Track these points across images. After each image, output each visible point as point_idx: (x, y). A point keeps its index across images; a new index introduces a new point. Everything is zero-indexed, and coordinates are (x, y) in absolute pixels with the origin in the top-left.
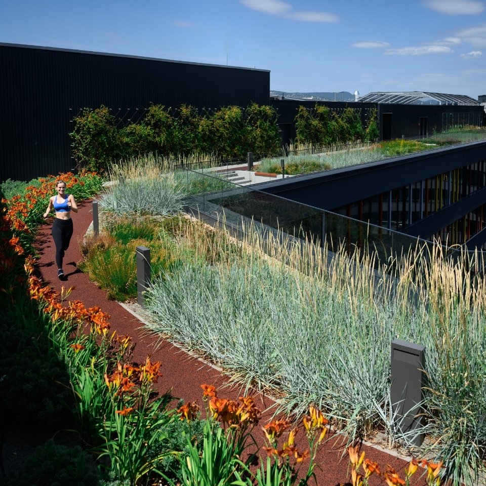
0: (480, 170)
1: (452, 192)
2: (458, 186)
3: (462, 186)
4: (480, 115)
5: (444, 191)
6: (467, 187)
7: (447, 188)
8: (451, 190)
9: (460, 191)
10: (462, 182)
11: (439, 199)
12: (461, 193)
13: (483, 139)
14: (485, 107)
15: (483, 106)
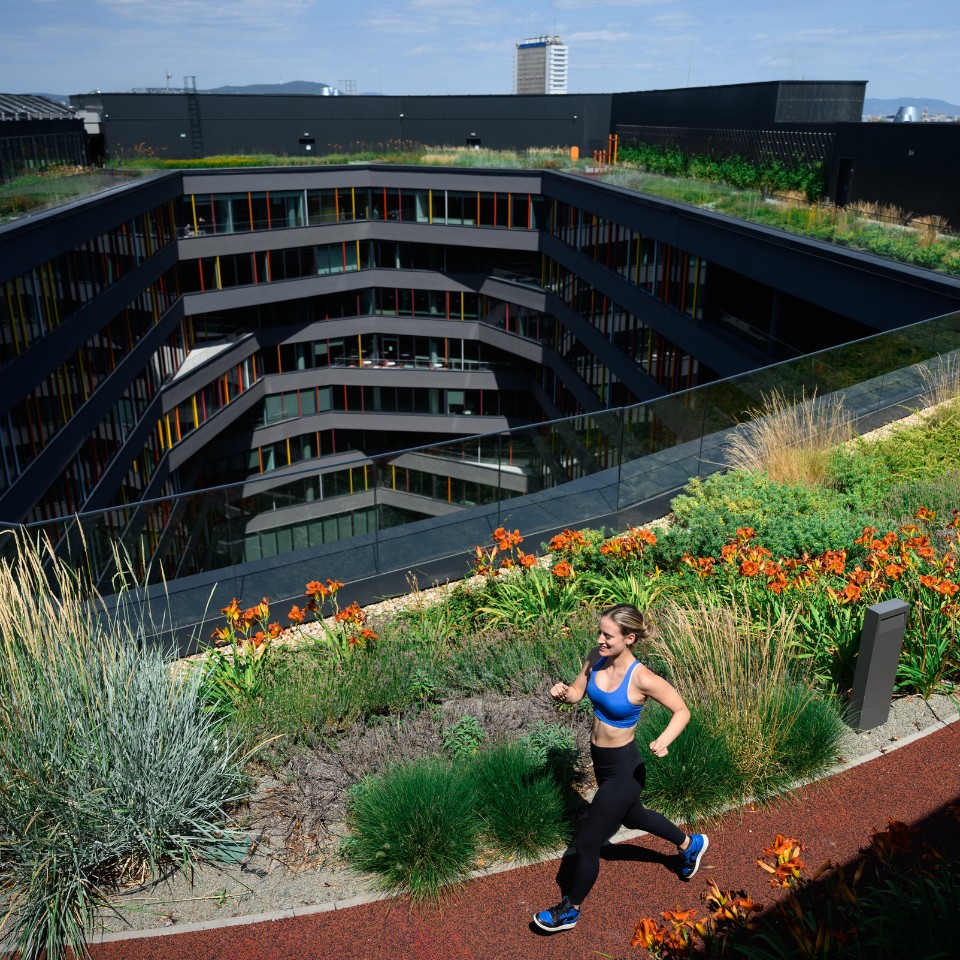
0: (93, 250)
1: (42, 298)
2: (53, 284)
3: (60, 284)
4: (79, 139)
5: (25, 297)
6: (72, 285)
7: (30, 292)
8: (38, 293)
9: (58, 295)
10: (59, 277)
11: (17, 315)
12: (62, 296)
13: (90, 193)
14: (85, 121)
15: (82, 120)
